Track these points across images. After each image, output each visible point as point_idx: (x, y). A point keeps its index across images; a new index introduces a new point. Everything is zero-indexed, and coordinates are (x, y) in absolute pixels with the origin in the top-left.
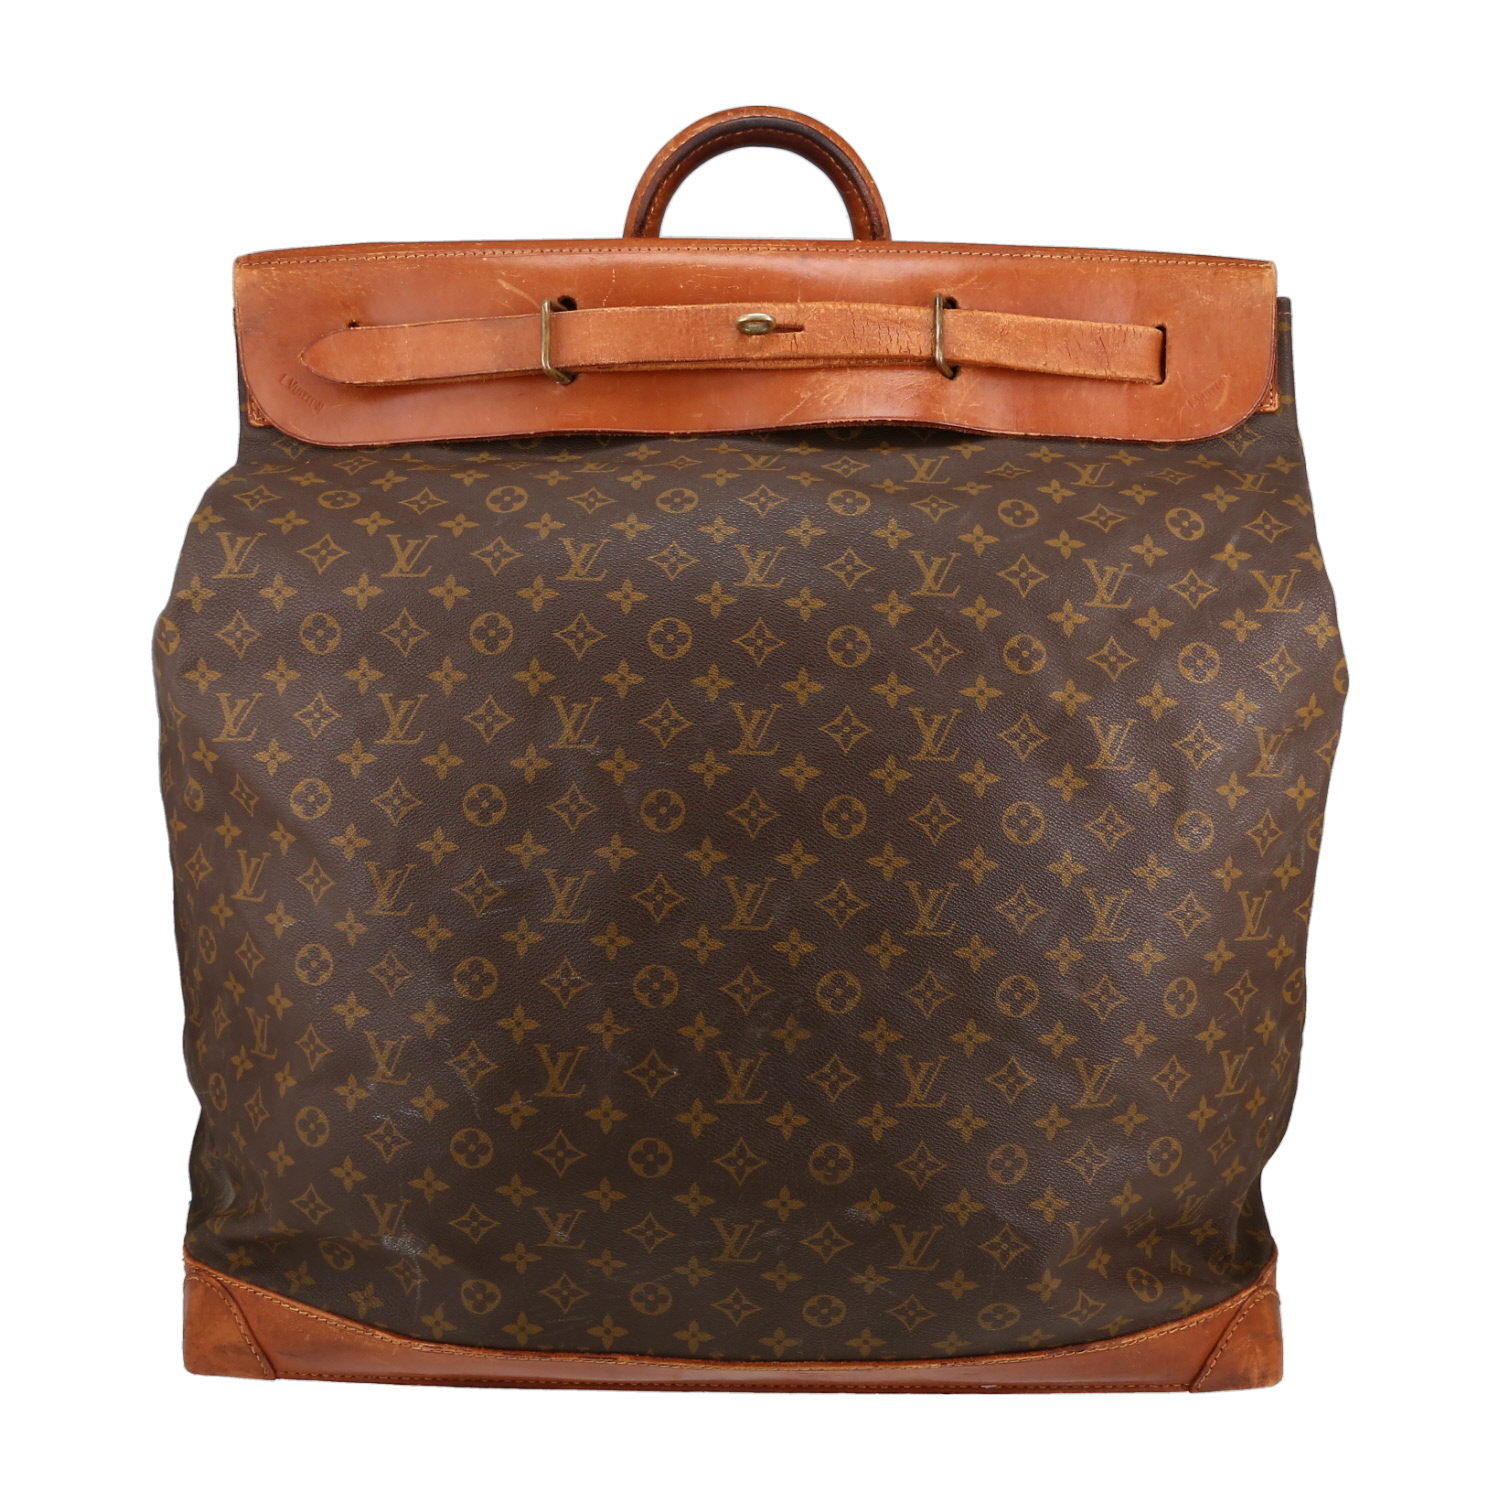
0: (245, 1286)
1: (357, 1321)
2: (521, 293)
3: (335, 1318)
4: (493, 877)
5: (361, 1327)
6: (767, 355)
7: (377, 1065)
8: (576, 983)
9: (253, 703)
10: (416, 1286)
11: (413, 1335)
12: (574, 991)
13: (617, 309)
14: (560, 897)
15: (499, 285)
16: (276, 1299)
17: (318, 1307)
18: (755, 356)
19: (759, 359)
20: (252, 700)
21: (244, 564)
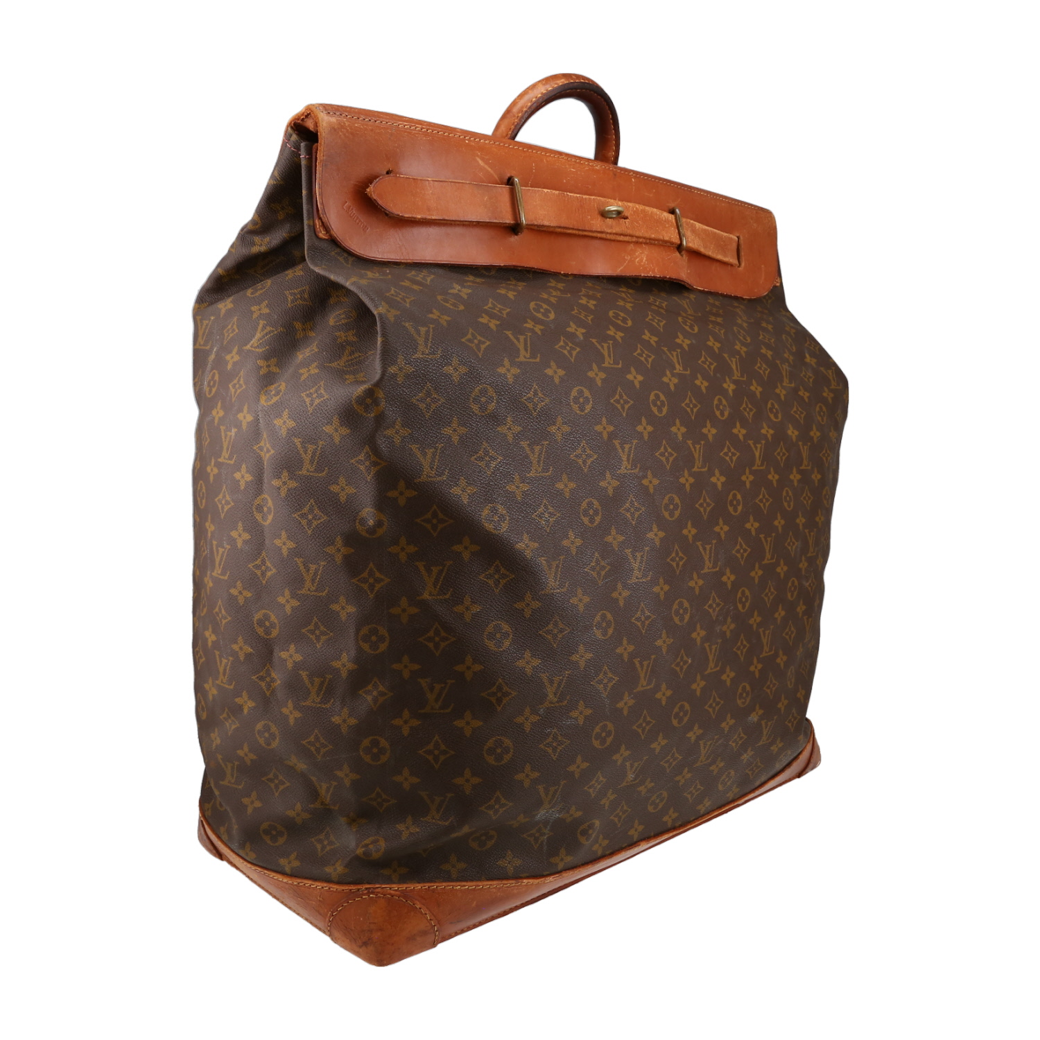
0: (419, 886)
1: (507, 878)
2: (490, 170)
3: (495, 882)
4: (603, 559)
5: (513, 882)
6: (614, 231)
7: (547, 696)
8: (648, 617)
9: (438, 451)
10: (542, 842)
11: (545, 873)
12: (647, 622)
13: (549, 191)
14: (636, 566)
15: (478, 162)
16: (448, 886)
17: (480, 880)
18: (609, 231)
19: (610, 234)
20: (437, 449)
21: (431, 347)
